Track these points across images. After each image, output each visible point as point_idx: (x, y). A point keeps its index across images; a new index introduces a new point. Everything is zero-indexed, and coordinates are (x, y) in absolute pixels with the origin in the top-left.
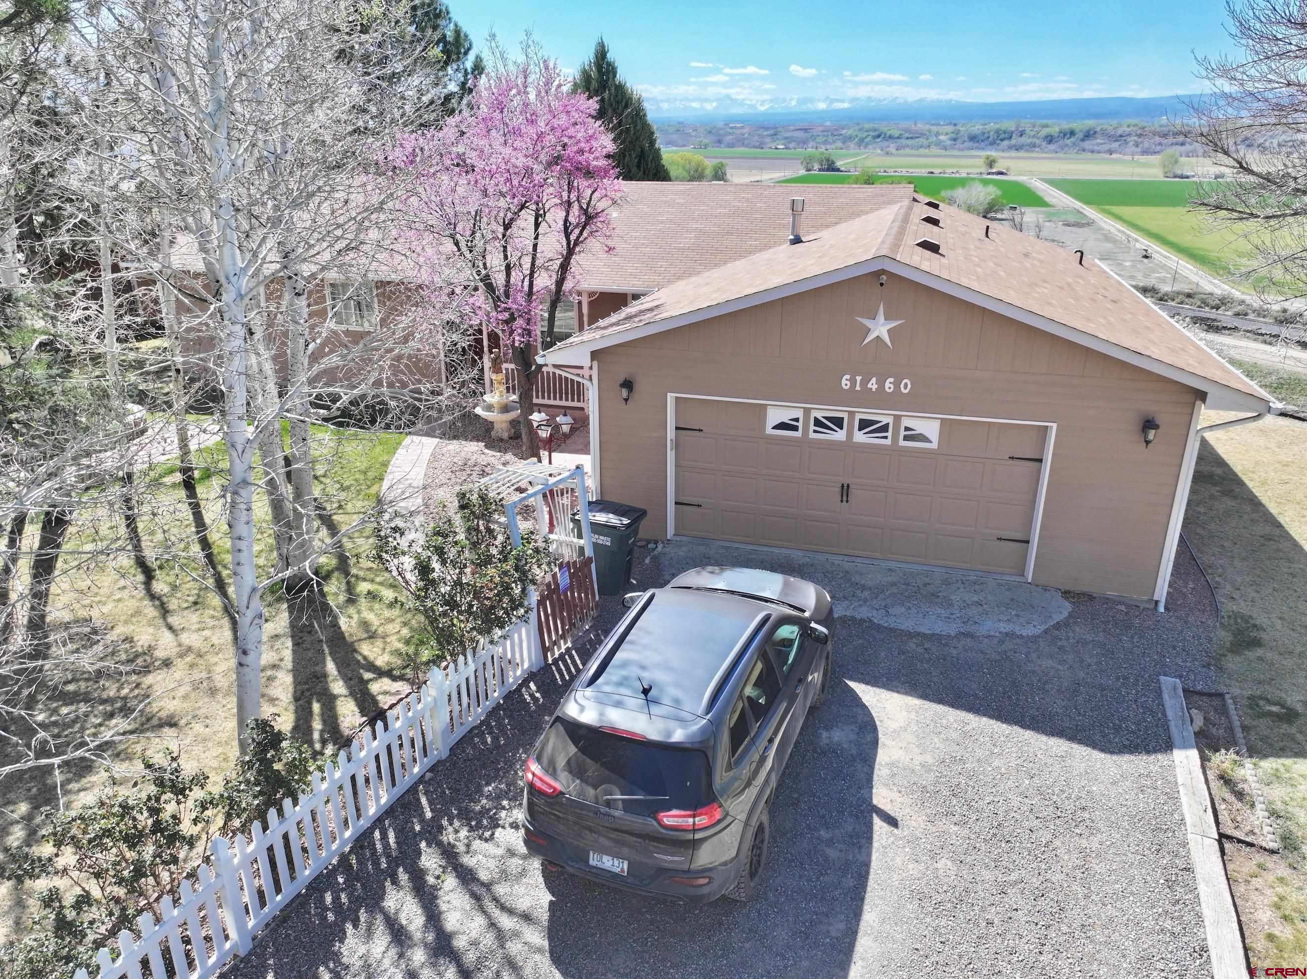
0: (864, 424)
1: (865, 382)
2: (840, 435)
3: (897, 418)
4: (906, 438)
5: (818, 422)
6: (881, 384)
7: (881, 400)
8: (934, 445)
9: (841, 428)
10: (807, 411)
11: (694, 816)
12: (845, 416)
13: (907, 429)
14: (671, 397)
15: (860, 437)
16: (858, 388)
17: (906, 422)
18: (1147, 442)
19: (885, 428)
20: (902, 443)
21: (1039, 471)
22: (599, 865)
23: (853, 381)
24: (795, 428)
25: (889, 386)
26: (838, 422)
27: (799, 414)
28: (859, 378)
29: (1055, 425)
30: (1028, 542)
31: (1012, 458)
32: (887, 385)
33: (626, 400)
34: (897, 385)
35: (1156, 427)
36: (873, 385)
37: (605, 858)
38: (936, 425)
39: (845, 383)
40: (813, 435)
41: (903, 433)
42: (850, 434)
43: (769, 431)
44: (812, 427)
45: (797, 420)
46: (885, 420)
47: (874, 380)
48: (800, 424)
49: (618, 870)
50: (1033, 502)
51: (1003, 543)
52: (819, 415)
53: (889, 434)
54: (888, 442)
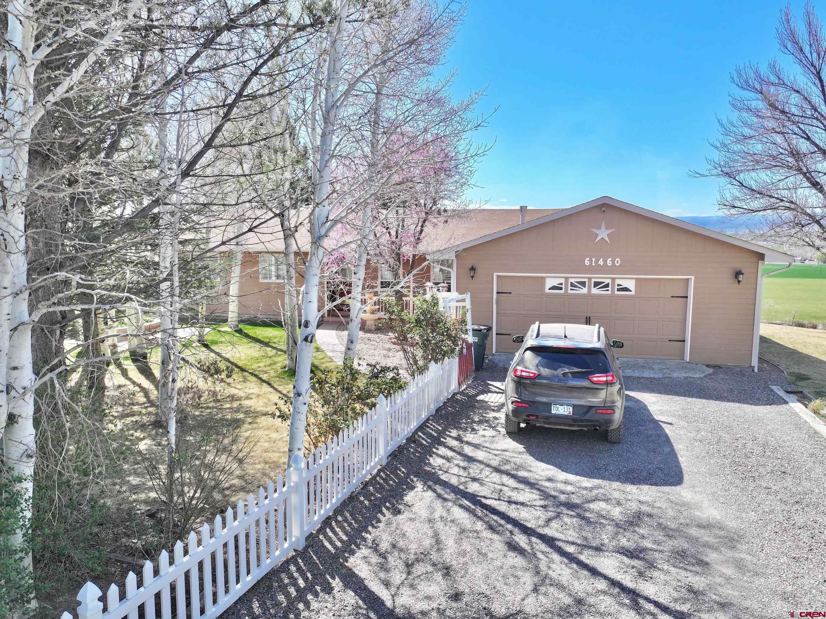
0: (596, 284)
1: (597, 261)
2: (585, 291)
3: (613, 279)
4: (618, 290)
5: (572, 285)
6: (605, 262)
7: (605, 270)
8: (633, 293)
9: (585, 287)
10: (567, 279)
11: (607, 376)
12: (586, 280)
13: (618, 285)
14: (495, 274)
15: (595, 291)
16: (593, 264)
17: (618, 282)
18: (739, 282)
19: (607, 286)
20: (617, 293)
21: (686, 304)
22: (557, 412)
23: (591, 261)
24: (561, 289)
25: (609, 262)
26: (583, 284)
27: (562, 281)
28: (594, 259)
29: (693, 277)
30: (684, 341)
31: (672, 297)
32: (608, 262)
33: (472, 277)
34: (613, 261)
35: (742, 274)
36: (601, 262)
37: (560, 408)
38: (633, 282)
39: (587, 262)
40: (570, 292)
41: (616, 287)
42: (589, 290)
43: (547, 291)
44: (570, 288)
45: (561, 284)
46: (607, 281)
47: (601, 260)
48: (563, 286)
49: (566, 413)
50: (685, 319)
51: (672, 343)
52: (573, 280)
53: (610, 288)
54: (609, 292)
